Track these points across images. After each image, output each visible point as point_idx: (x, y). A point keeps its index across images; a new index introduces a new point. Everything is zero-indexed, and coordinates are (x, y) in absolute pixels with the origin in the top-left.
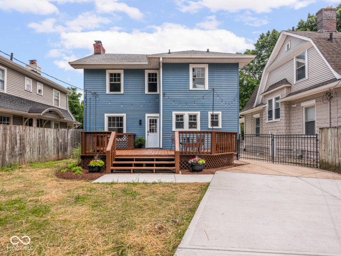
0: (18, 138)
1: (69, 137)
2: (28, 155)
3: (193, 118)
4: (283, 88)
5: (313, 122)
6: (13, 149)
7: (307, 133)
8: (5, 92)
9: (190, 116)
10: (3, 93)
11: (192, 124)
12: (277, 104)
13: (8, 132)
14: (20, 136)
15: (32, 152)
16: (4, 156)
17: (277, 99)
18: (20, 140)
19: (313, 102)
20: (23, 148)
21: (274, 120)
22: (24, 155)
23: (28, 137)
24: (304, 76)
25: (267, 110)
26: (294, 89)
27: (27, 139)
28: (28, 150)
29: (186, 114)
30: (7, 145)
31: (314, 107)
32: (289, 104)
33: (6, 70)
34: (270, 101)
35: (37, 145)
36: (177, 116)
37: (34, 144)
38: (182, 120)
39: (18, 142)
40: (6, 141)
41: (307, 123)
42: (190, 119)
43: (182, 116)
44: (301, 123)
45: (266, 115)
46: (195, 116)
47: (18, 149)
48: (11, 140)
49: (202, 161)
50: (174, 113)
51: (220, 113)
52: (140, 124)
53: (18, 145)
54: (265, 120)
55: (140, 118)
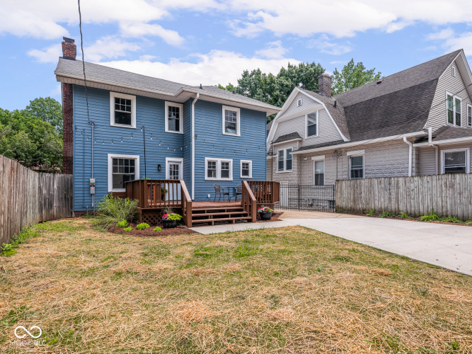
1: (55, 187)
3: (225, 165)
4: (296, 141)
5: (322, 175)
7: (316, 184)
9: (223, 164)
11: (225, 174)
12: (289, 156)
17: (289, 151)
19: (323, 157)
21: (285, 170)
24: (315, 133)
25: (277, 160)
26: (306, 144)
29: (219, 161)
31: (323, 161)
32: (300, 157)
34: (281, 153)
36: (209, 163)
38: (214, 167)
41: (317, 175)
42: (223, 168)
43: (214, 163)
44: (311, 175)
45: (276, 165)
46: (227, 164)
50: (207, 159)
51: (250, 162)
54: (275, 170)
55: (159, 162)
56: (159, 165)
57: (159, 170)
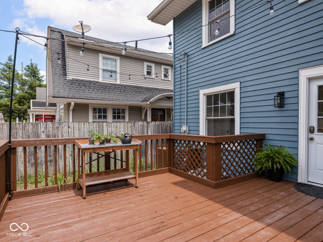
8: (118, 82)
10: (115, 85)
33: (118, 58)
52: (281, 105)
55: (281, 86)
56: (281, 95)
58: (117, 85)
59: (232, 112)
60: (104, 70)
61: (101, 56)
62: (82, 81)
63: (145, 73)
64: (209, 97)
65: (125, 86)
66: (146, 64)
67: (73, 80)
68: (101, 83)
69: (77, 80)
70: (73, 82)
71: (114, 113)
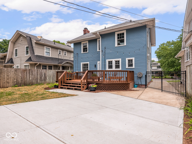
0: (43, 74)
2: (48, 80)
3: (117, 62)
4: (191, 35)
6: (41, 78)
9: (116, 62)
10: (49, 57)
11: (117, 66)
13: (39, 72)
14: (44, 73)
15: (50, 79)
16: (37, 80)
18: (44, 75)
20: (45, 78)
21: (188, 60)
22: (46, 80)
23: (48, 74)
25: (186, 52)
27: (47, 74)
28: (48, 78)
29: (114, 61)
30: (39, 76)
35: (52, 77)
36: (109, 62)
37: (50, 76)
38: (112, 64)
39: (43, 75)
40: (38, 75)
42: (116, 64)
43: (111, 62)
45: (186, 56)
46: (119, 61)
47: (43, 78)
48: (40, 75)
49: (95, 86)
50: (107, 60)
53: (43, 77)
54: (185, 60)
55: (95, 64)
56: (95, 65)
57: (95, 67)
58: (50, 57)
59: (88, 68)
60: (46, 52)
61: (45, 47)
62: (39, 56)
63: (59, 53)
64: (83, 64)
65: (53, 58)
66: (59, 50)
67: (37, 55)
68: (45, 57)
69: (38, 55)
70: (37, 56)
71: (49, 67)
